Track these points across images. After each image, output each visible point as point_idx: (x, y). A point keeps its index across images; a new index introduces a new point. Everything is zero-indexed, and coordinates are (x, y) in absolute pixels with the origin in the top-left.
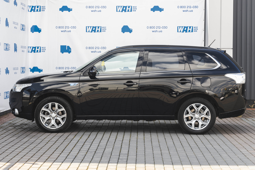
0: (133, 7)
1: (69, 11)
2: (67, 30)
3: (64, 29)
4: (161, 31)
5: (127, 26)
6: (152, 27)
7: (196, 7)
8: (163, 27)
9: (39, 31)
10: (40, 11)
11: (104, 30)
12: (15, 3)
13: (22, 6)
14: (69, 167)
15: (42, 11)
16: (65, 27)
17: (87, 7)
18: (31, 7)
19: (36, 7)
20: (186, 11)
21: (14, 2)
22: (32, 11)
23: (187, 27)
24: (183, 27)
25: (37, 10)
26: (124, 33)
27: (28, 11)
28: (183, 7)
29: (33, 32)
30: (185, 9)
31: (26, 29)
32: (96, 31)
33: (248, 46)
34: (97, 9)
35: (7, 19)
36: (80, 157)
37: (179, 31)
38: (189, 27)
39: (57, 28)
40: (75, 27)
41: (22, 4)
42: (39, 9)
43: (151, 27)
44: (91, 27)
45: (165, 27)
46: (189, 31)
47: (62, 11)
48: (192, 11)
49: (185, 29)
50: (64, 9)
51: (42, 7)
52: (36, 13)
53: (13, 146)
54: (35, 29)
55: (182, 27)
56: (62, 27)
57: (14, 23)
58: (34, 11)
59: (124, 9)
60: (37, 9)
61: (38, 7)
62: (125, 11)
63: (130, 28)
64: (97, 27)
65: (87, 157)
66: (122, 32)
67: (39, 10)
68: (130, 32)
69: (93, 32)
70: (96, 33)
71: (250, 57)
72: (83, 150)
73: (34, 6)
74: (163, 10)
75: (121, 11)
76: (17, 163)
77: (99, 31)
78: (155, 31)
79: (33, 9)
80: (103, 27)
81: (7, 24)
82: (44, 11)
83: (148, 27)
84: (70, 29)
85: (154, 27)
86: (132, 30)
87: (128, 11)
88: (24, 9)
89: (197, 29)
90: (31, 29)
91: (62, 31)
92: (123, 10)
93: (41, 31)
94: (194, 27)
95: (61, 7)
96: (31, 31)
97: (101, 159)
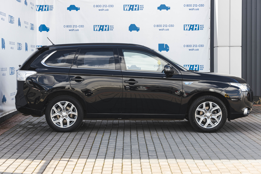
0: (140, 6)
1: (77, 10)
2: (75, 28)
3: (72, 28)
4: (168, 30)
5: (134, 24)
6: (159, 26)
7: (202, 5)
8: (170, 26)
9: (47, 30)
10: (48, 10)
11: (112, 29)
12: (26, 3)
13: (31, 6)
14: (104, 164)
15: (50, 10)
16: (73, 26)
17: (94, 6)
18: (39, 6)
19: (44, 6)
20: (192, 9)
21: (25, 1)
22: (40, 10)
23: (193, 26)
24: (190, 26)
25: (45, 10)
26: (131, 31)
27: (36, 10)
28: (189, 6)
29: (41, 31)
30: (191, 7)
31: (35, 29)
32: (104, 29)
33: (253, 44)
34: (105, 8)
35: (19, 18)
36: (111, 154)
37: (186, 29)
38: (195, 26)
39: (65, 27)
40: (83, 26)
41: (31, 3)
42: (47, 8)
43: (157, 26)
44: (98, 26)
45: (172, 26)
46: (196, 29)
47: (70, 10)
48: (198, 9)
49: (192, 27)
50: (72, 8)
51: (50, 6)
52: (44, 12)
53: (40, 144)
54: (43, 28)
55: (188, 25)
56: (70, 26)
57: (25, 22)
58: (42, 10)
59: (132, 8)
60: (45, 8)
61: (46, 6)
62: (132, 10)
63: (137, 27)
64: (105, 26)
65: (117, 154)
66: (129, 30)
67: (46, 10)
68: (138, 31)
69: (101, 30)
70: (104, 32)
71: (255, 54)
72: (111, 148)
73: (42, 5)
74: (169, 8)
75: (128, 9)
76: (52, 161)
77: (107, 30)
78: (162, 30)
79: (41, 8)
80: (110, 26)
81: (19, 24)
82: (52, 10)
83: (155, 26)
84: (78, 28)
85: (161, 26)
86: (139, 29)
87: (135, 9)
88: (33, 8)
89: (203, 27)
90: (39, 28)
91: (70, 30)
92: (130, 9)
93: (49, 31)
94: (200, 26)
95: (69, 6)
96: (39, 31)
97: (132, 156)
